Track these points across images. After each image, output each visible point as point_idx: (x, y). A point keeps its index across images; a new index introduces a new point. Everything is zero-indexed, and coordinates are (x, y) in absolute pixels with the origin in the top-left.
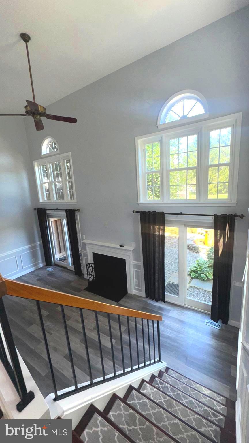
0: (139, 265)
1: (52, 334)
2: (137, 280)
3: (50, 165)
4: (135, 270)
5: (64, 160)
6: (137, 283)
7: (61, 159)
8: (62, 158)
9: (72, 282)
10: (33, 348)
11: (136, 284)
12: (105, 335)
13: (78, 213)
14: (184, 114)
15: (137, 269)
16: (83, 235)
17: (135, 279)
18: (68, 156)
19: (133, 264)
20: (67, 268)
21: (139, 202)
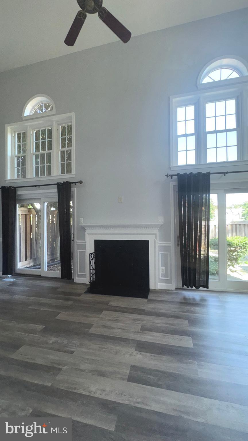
0: (169, 245)
1: (72, 352)
2: (164, 268)
3: (33, 132)
4: (161, 254)
5: (58, 124)
6: (164, 272)
7: (54, 123)
8: (56, 122)
9: (58, 288)
10: (49, 385)
11: (162, 274)
12: (168, 335)
13: (76, 188)
14: (221, 79)
15: (164, 252)
16: (80, 219)
17: (162, 266)
18: (70, 117)
19: (159, 246)
20: (41, 276)
21: (171, 166)
